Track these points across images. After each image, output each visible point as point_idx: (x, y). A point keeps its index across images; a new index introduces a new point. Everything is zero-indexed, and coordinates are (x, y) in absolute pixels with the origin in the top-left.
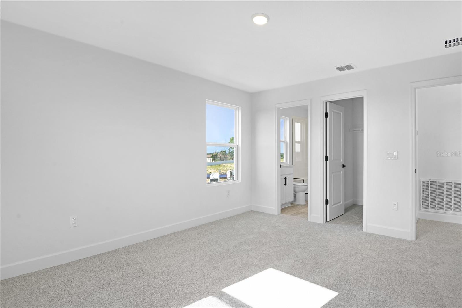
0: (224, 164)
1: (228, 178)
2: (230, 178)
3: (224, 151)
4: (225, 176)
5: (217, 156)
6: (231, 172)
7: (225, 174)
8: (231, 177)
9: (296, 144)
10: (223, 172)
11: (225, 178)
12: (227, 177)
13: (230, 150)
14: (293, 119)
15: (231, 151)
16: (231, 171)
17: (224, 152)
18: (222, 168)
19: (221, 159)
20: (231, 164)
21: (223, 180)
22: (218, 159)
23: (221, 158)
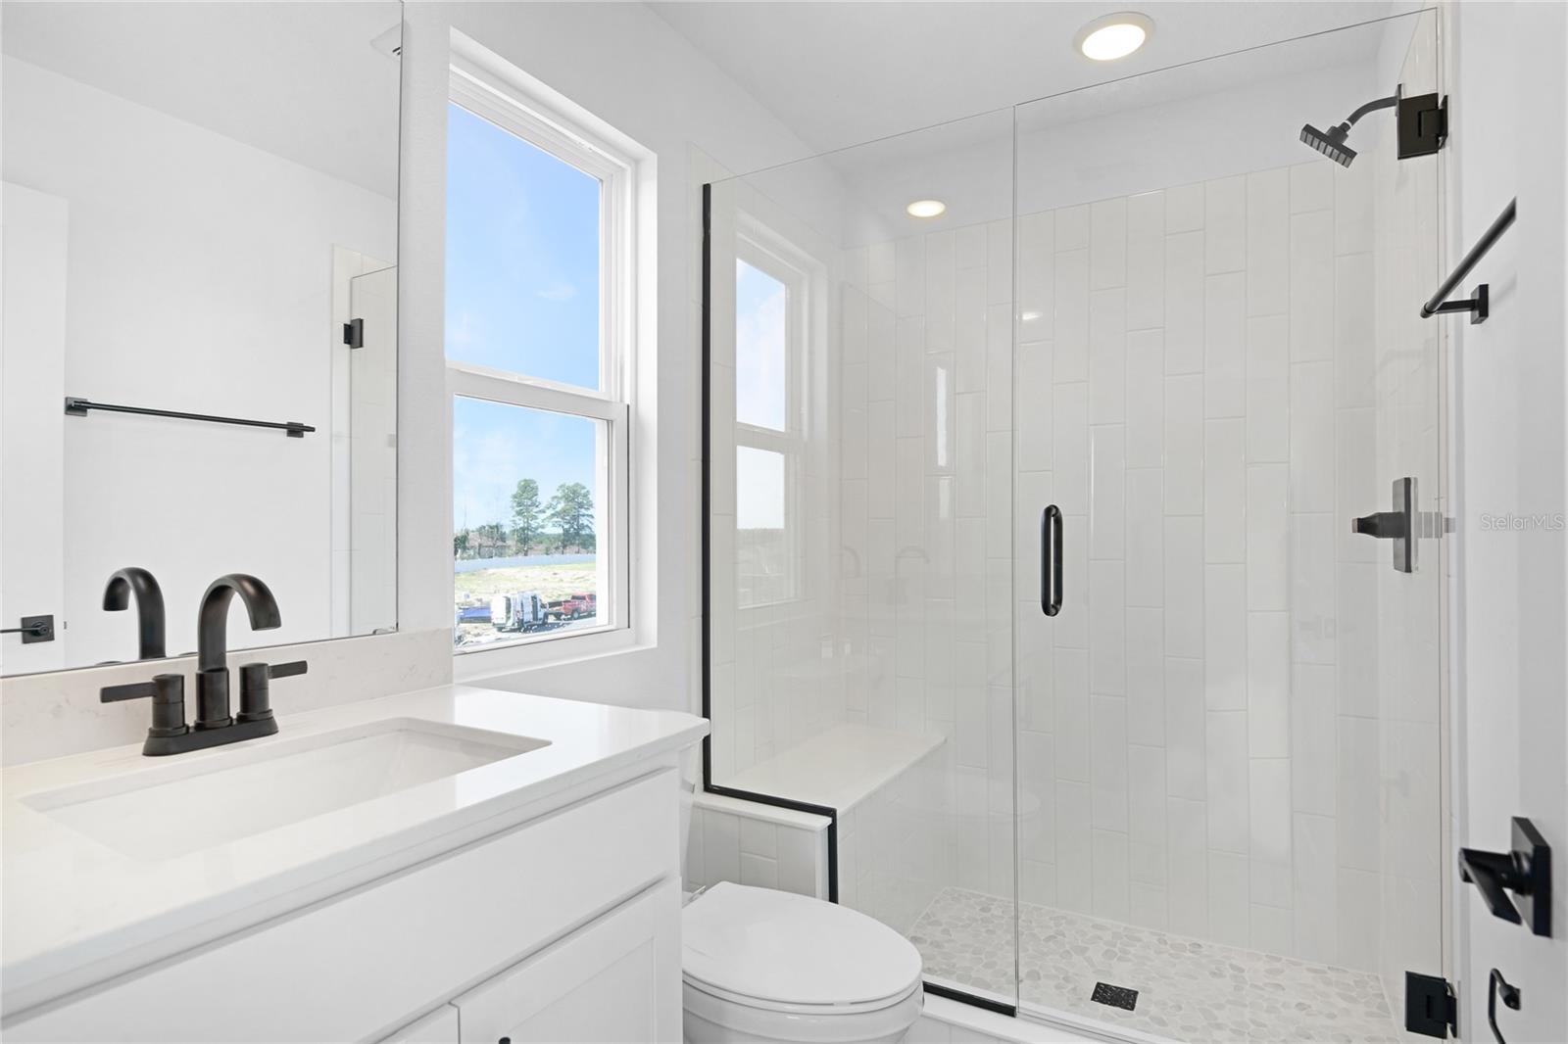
0: (491, 571)
1: (495, 621)
2: (504, 621)
3: (494, 524)
4: (486, 614)
5: (464, 543)
6: (508, 600)
7: (487, 608)
8: (508, 618)
9: (740, 449)
10: (480, 600)
11: (487, 620)
12: (493, 616)
13: (518, 522)
14: (707, 189)
15: (522, 525)
16: (509, 596)
17: (491, 527)
18: (479, 585)
19: (480, 552)
20: (518, 569)
21: (476, 628)
22: (472, 552)
23: (482, 550)
